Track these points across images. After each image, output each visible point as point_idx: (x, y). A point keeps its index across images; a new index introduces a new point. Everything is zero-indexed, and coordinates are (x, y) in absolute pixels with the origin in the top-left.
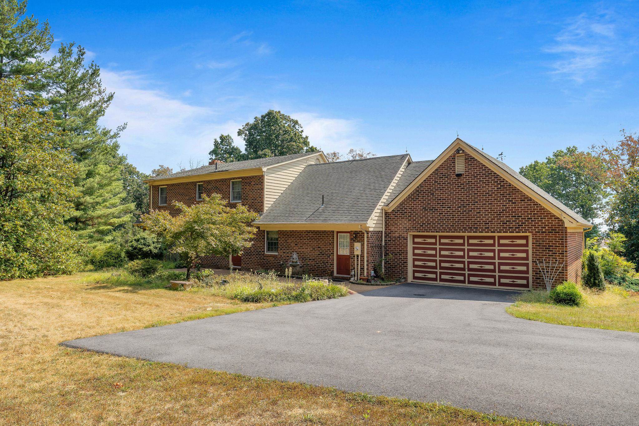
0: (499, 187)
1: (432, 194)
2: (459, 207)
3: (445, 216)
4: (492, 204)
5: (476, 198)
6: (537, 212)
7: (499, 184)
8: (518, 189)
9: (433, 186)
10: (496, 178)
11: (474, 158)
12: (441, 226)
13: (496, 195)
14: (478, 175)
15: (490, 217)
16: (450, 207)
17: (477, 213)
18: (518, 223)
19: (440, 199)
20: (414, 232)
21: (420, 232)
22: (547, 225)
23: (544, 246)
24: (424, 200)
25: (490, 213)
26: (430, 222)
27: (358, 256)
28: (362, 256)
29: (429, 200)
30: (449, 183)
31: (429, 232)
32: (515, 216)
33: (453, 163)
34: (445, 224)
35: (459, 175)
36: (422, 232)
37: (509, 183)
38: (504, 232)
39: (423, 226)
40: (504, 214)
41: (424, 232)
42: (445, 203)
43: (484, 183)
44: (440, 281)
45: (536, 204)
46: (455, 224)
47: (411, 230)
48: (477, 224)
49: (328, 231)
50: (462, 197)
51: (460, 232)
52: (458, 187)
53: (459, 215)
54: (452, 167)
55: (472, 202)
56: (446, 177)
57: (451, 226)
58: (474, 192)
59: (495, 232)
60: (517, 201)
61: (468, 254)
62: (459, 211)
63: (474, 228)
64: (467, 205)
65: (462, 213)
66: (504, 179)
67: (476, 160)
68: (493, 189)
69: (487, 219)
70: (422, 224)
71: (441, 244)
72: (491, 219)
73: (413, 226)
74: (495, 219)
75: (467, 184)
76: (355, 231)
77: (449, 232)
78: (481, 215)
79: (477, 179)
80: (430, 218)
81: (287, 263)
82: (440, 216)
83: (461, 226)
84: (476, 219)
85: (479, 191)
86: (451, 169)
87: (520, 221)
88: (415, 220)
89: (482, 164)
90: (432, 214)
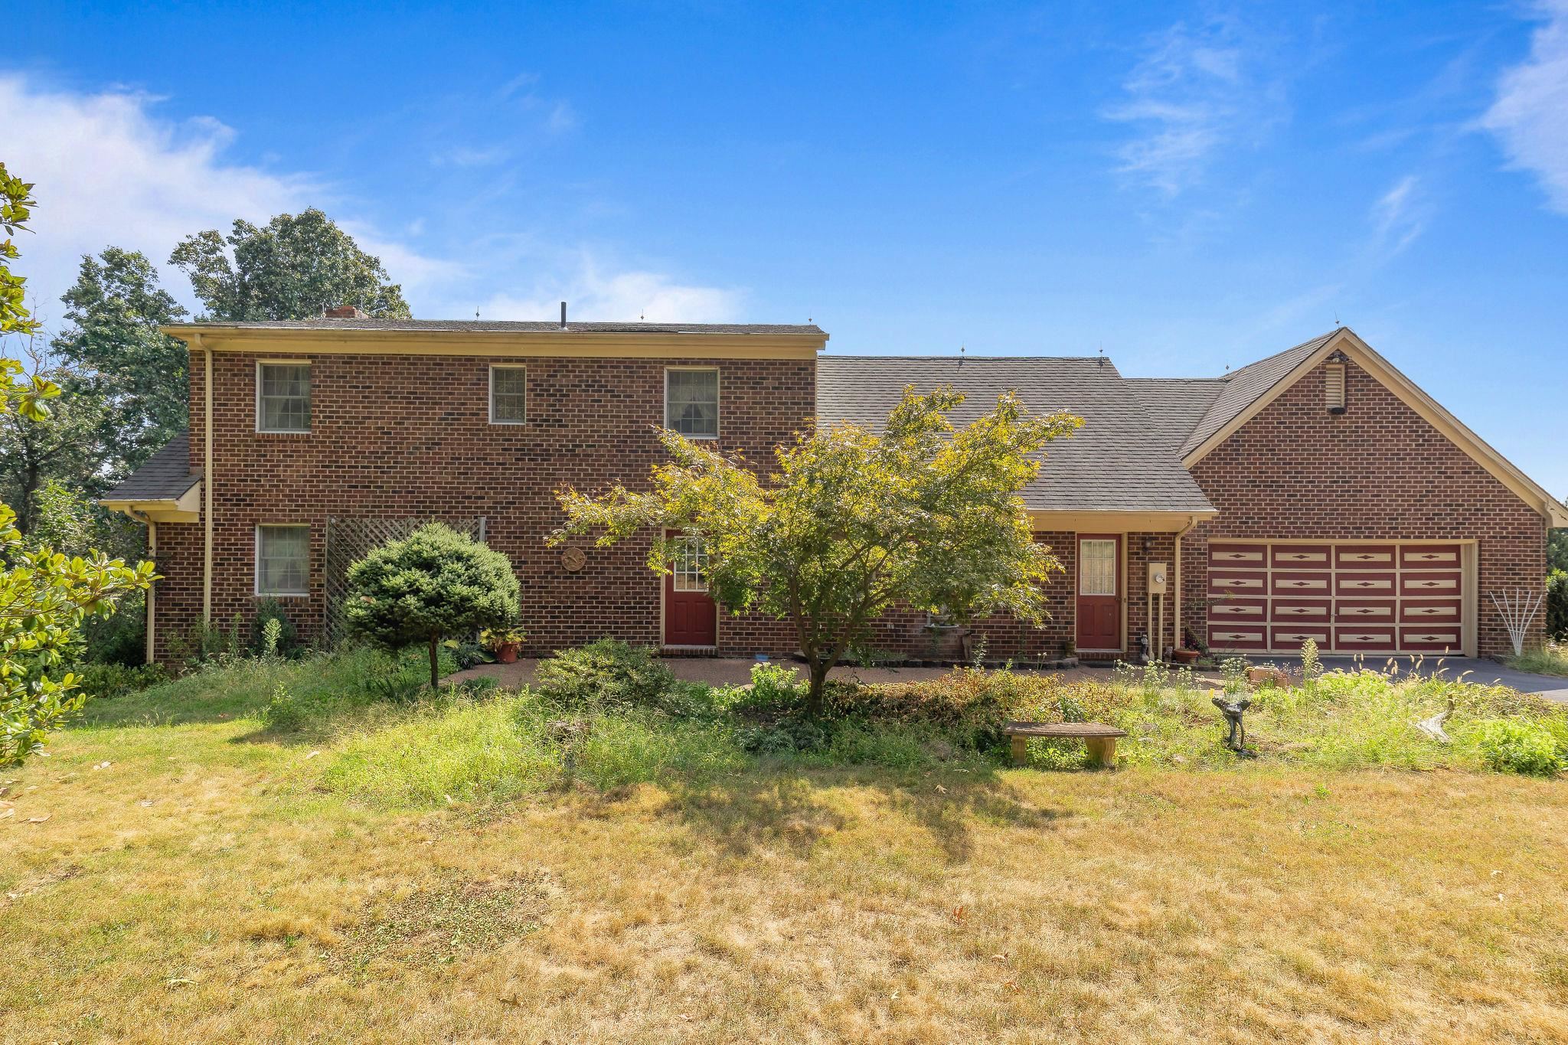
0: (1421, 442)
1: (1270, 450)
2: (1335, 482)
3: (1301, 500)
4: (1404, 477)
5: (1371, 464)
6: (1493, 496)
7: (1420, 436)
8: (1459, 450)
9: (1273, 432)
10: (1416, 422)
11: (1369, 376)
12: (1292, 523)
13: (1413, 459)
14: (1377, 413)
15: (1400, 505)
16: (1314, 482)
17: (1373, 496)
18: (1456, 519)
19: (1290, 464)
20: (1225, 536)
21: (1239, 536)
22: (1510, 524)
23: (1504, 565)
24: (1252, 463)
25: (1400, 496)
26: (1266, 514)
27: (1156, 598)
28: (1170, 597)
29: (1264, 463)
30: (1311, 427)
31: (1263, 537)
32: (1451, 505)
33: (1320, 382)
34: (1301, 518)
35: (1336, 412)
36: (1245, 537)
37: (1442, 436)
38: (1428, 537)
39: (1247, 523)
40: (1429, 501)
41: (1251, 537)
42: (1302, 473)
43: (1390, 432)
44: (1273, 647)
45: (1492, 481)
46: (1325, 519)
47: (1217, 531)
48: (1372, 519)
49: (1057, 533)
50: (1342, 459)
51: (1334, 537)
52: (1332, 436)
53: (1334, 500)
54: (1320, 391)
55: (1362, 473)
56: (1305, 414)
57: (1316, 523)
58: (1368, 450)
59: (1409, 537)
60: (1455, 473)
61: (1338, 584)
62: (1334, 491)
63: (1366, 528)
64: (1350, 477)
65: (1341, 496)
66: (1430, 427)
67: (1375, 381)
68: (1408, 445)
69: (1395, 510)
70: (1247, 518)
71: (1276, 564)
72: (1403, 510)
73: (1222, 522)
74: (1410, 510)
75: (1353, 432)
76: (1144, 533)
77: (1310, 537)
78: (1383, 501)
79: (1375, 422)
80: (1266, 505)
81: (912, 626)
82: (1289, 500)
83: (1337, 523)
84: (1371, 510)
85: (1378, 450)
86: (1318, 396)
87: (1461, 515)
88: (1229, 509)
89: (1386, 390)
90: (1271, 495)
